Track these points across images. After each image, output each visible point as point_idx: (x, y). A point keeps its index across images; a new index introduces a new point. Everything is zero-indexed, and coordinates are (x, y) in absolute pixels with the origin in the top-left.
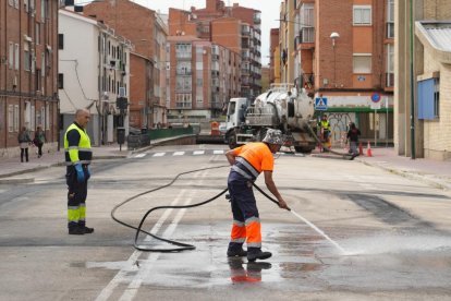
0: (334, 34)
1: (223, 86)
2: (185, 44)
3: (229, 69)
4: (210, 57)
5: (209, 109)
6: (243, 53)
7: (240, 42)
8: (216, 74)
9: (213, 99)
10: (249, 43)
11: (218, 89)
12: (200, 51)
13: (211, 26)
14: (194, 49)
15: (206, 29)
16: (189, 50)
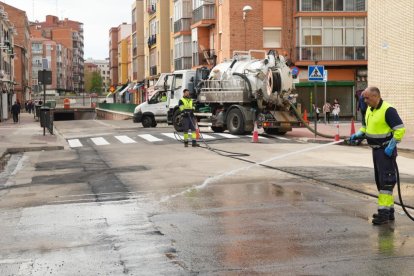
0: (247, 8)
1: (64, 73)
2: (38, 43)
3: (68, 62)
4: (55, 53)
5: (56, 89)
6: (74, 51)
7: (72, 43)
8: (59, 65)
9: (58, 82)
10: (77, 44)
11: (61, 75)
12: (49, 48)
13: (51, 32)
14: (44, 46)
15: (49, 35)
16: (41, 47)
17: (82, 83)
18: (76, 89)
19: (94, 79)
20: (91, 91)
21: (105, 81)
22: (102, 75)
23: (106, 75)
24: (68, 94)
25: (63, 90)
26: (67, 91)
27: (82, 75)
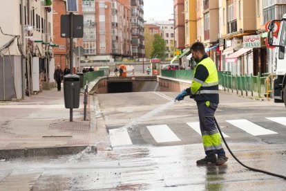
1: (120, 35)
2: (90, 1)
3: (125, 22)
5: (111, 54)
6: (132, 10)
8: (115, 25)
9: (113, 46)
10: (136, 2)
11: (117, 37)
12: (102, 6)
14: (97, 4)
16: (93, 5)
17: (141, 47)
18: (134, 54)
19: (155, 42)
20: (152, 56)
21: (169, 45)
22: (166, 38)
23: (170, 38)
24: (125, 60)
25: (119, 55)
26: (124, 56)
27: (142, 38)
